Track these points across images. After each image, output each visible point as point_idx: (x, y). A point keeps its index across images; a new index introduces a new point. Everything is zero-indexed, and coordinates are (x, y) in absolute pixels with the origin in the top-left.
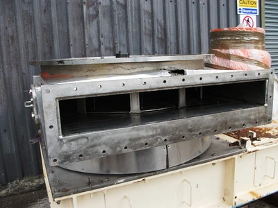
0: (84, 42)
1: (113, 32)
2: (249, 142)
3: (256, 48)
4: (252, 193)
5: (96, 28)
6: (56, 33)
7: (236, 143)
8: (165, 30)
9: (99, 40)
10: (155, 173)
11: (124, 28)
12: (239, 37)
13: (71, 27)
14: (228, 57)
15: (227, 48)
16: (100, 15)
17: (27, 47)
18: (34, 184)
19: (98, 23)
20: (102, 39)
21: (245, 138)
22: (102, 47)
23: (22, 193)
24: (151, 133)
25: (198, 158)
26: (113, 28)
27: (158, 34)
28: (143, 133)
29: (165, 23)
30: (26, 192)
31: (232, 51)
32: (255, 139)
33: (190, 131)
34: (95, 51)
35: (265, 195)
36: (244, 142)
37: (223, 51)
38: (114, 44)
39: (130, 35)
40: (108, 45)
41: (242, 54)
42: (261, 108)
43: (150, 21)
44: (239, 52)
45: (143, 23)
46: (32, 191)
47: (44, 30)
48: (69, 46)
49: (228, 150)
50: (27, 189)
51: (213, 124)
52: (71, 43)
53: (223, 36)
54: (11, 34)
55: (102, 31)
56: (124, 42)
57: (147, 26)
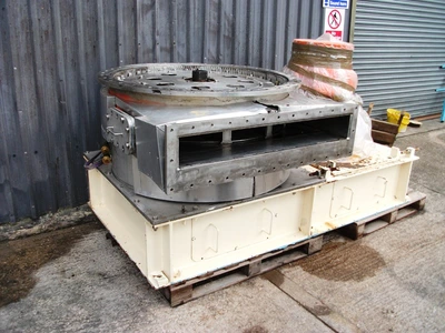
0: (136, 40)
1: (171, 28)
2: (329, 172)
3: (342, 67)
4: (328, 224)
5: (150, 23)
6: (102, 28)
7: (317, 173)
8: (233, 26)
9: (154, 39)
10: (242, 201)
11: (185, 23)
12: (325, 54)
13: (121, 21)
14: (311, 75)
15: (311, 65)
16: (157, 5)
17: (64, 46)
18: (72, 218)
19: (154, 16)
20: (157, 37)
21: (325, 168)
22: (158, 47)
23: (59, 229)
24: (248, 165)
25: (280, 187)
26: (171, 23)
27: (225, 31)
28: (242, 165)
29: (234, 17)
30: (64, 228)
31: (316, 70)
32: (335, 169)
33: (280, 163)
34: (148, 52)
35: (340, 226)
36: (324, 172)
37: (307, 68)
38: (172, 44)
39: (192, 31)
40: (164, 45)
41: (327, 75)
42: (343, 142)
43: (216, 14)
44: (324, 71)
45: (207, 17)
46: (70, 226)
47: (86, 23)
48: (117, 44)
49: (308, 180)
50: (64, 224)
51: (300, 156)
52: (121, 41)
53: (308, 51)
54: (44, 28)
55: (158, 27)
56: (184, 41)
57: (212, 20)
